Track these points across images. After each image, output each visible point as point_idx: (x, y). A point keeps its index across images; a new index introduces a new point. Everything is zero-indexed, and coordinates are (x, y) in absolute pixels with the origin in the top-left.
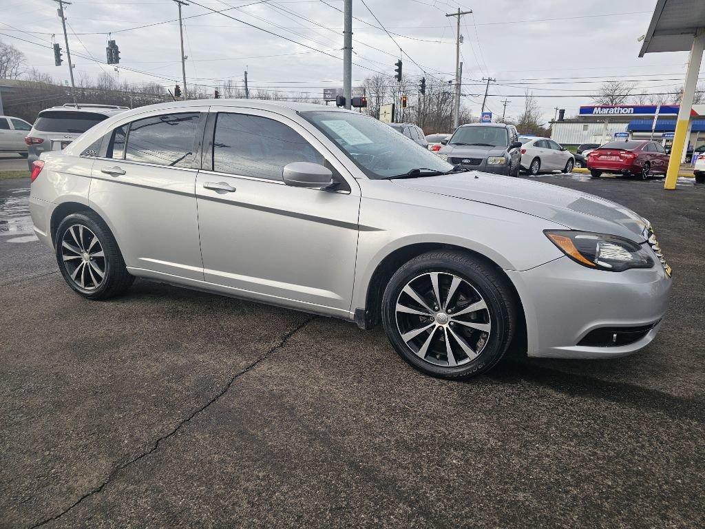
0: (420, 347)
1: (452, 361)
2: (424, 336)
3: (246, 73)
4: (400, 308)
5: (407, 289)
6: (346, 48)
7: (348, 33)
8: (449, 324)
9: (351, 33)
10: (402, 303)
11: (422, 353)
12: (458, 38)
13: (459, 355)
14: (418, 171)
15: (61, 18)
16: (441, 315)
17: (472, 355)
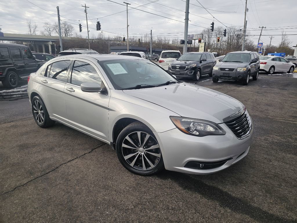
0: (132, 161)
1: (144, 168)
2: (134, 157)
3: (151, 30)
4: (124, 145)
5: (127, 138)
6: (186, 19)
7: (187, 13)
8: (144, 153)
9: (188, 13)
10: (125, 143)
11: (132, 164)
12: (246, 10)
13: (147, 165)
14: (140, 86)
15: (85, 13)
16: (141, 149)
17: (152, 166)
